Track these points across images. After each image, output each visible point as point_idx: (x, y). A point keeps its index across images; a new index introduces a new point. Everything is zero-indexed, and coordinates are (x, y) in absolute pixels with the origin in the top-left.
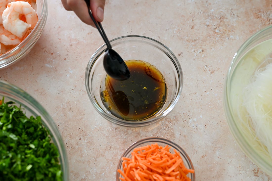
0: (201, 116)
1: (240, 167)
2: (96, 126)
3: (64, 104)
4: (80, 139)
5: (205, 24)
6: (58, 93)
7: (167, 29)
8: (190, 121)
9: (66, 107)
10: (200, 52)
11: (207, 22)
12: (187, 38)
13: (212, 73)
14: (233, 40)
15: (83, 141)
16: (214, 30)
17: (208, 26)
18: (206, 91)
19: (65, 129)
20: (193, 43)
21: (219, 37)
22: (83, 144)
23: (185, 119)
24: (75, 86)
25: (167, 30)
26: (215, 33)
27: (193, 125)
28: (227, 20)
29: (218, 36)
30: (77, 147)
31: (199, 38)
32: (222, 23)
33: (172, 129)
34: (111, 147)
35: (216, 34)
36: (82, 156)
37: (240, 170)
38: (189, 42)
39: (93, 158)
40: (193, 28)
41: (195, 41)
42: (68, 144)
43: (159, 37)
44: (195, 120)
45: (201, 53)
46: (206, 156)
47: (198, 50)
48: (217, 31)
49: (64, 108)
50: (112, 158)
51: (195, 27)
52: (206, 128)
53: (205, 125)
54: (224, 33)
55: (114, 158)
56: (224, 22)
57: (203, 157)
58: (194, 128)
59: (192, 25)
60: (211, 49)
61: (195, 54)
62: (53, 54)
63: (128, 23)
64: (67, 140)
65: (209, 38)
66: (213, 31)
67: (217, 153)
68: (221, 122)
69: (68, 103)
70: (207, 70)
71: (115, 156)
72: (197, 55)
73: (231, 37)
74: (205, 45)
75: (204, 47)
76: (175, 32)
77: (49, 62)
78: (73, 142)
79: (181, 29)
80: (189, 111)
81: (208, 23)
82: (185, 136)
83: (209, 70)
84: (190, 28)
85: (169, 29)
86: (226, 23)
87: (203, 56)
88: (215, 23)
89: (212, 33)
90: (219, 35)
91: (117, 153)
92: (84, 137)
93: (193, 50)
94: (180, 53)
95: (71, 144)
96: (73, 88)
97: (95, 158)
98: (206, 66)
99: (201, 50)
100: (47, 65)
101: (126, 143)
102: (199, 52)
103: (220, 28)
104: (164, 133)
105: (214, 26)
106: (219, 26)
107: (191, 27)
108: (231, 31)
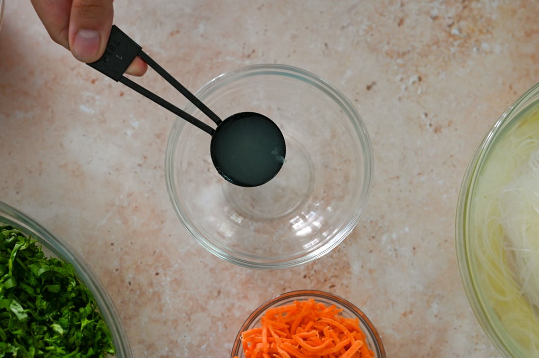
0: (407, 229)
1: (477, 336)
2: (189, 247)
3: (121, 197)
4: (157, 274)
5: (428, 13)
6: (109, 173)
7: (345, 25)
8: (384, 238)
9: (126, 204)
10: (414, 82)
11: (433, 8)
12: (387, 47)
13: (436, 131)
14: (487, 53)
15: (163, 278)
16: (448, 29)
17: (435, 18)
18: (419, 174)
19: (127, 253)
20: (400, 61)
21: (459, 46)
22: (163, 284)
23: (373, 234)
24: (145, 158)
25: (343, 27)
26: (451, 35)
27: (389, 247)
28: (479, 5)
29: (456, 43)
30: (151, 290)
31: (414, 48)
32: (466, 12)
33: (345, 255)
34: (219, 293)
35: (451, 40)
36: (161, 310)
37: (477, 344)
38: (392, 57)
39: (184, 315)
40: (401, 23)
41: (404, 54)
42: (132, 284)
43: (326, 45)
44: (394, 236)
45: (416, 84)
46: (411, 312)
47: (409, 77)
48: (454, 31)
49: (122, 207)
50: (223, 314)
51: (407, 22)
52: (414, 254)
53: (414, 249)
54: (469, 36)
55: (226, 315)
56: (471, 10)
57: (405, 315)
58: (390, 253)
59: (400, 15)
60: (439, 74)
61: (403, 87)
62: (96, 82)
63: (260, 9)
64: (130, 276)
65: (434, 48)
66: (445, 31)
67: (435, 308)
68: (446, 241)
69: (130, 195)
70: (425, 125)
71: (229, 310)
72: (406, 89)
73: (485, 46)
74: (426, 65)
75: (422, 70)
76: (361, 33)
77: (88, 101)
78: (143, 279)
79: (374, 26)
80: (383, 217)
81: (435, 12)
82: (371, 271)
83: (431, 125)
84: (396, 24)
85: (348, 26)
86: (475, 12)
87: (419, 92)
88: (452, 12)
89: (442, 35)
90: (459, 41)
91: (233, 305)
92: (165, 270)
93: (398, 78)
94: (369, 84)
95: (139, 285)
96: (141, 162)
97: (187, 314)
98: (423, 116)
99: (415, 78)
100: (83, 108)
101: (252, 283)
102: (411, 82)
103: (463, 23)
104: (329, 264)
105: (449, 18)
106: (460, 18)
107: (398, 20)
108: (485, 31)
